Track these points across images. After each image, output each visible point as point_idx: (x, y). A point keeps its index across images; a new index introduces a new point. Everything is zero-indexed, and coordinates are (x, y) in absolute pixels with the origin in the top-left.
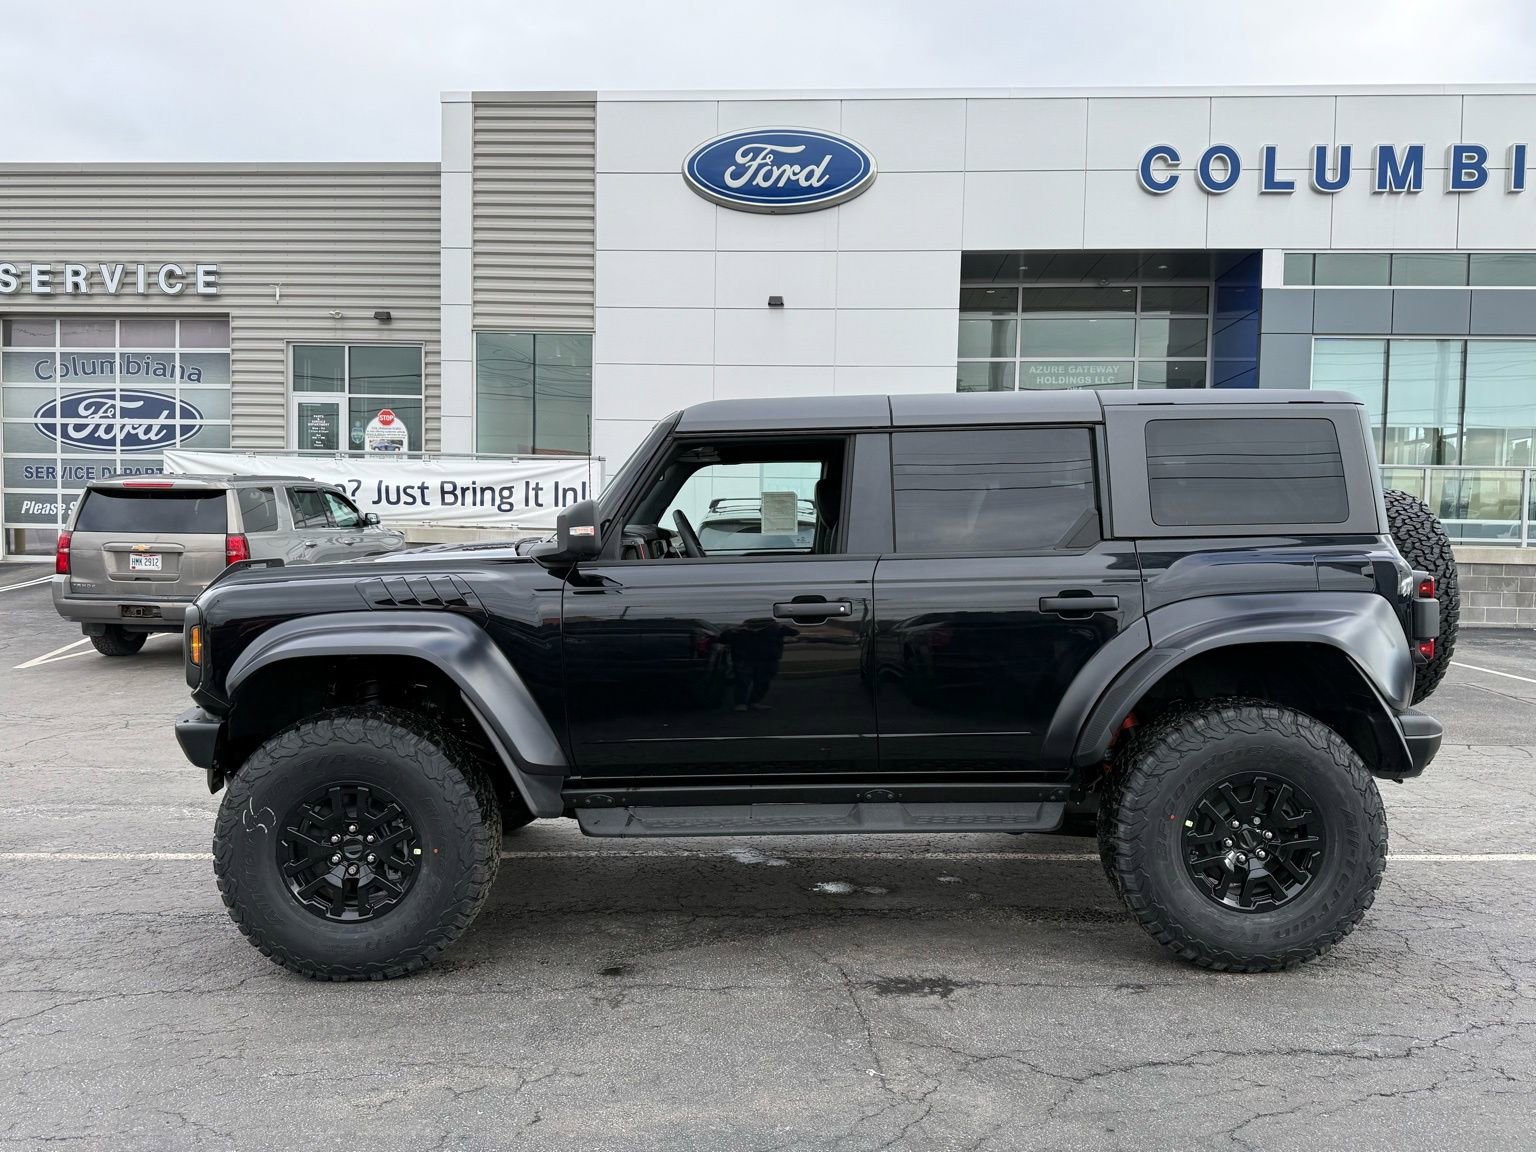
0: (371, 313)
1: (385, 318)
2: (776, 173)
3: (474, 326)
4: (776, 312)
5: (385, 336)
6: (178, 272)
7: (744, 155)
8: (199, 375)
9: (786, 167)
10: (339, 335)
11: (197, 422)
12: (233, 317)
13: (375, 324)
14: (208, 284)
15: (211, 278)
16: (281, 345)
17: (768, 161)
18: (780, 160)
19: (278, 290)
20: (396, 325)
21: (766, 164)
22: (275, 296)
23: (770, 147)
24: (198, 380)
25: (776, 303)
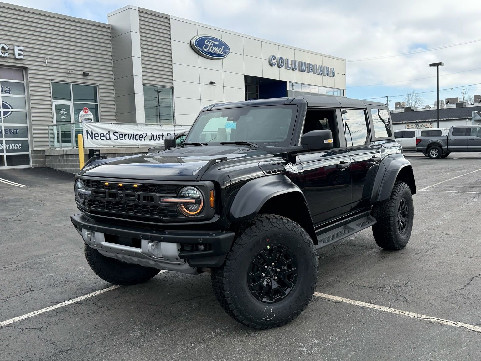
0: (82, 73)
1: (85, 75)
2: (214, 49)
3: (143, 83)
4: (212, 86)
5: (86, 81)
6: (7, 48)
7: (207, 42)
8: (10, 91)
9: (215, 47)
10: (70, 79)
11: (10, 110)
12: (29, 69)
13: (81, 77)
14: (19, 55)
15: (21, 52)
16: (48, 82)
17: (212, 45)
18: (215, 45)
19: (47, 60)
20: (88, 77)
21: (211, 46)
22: (46, 62)
23: (212, 41)
24: (9, 93)
25: (212, 83)
